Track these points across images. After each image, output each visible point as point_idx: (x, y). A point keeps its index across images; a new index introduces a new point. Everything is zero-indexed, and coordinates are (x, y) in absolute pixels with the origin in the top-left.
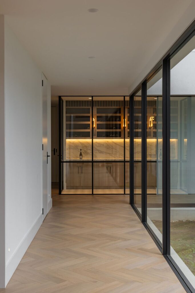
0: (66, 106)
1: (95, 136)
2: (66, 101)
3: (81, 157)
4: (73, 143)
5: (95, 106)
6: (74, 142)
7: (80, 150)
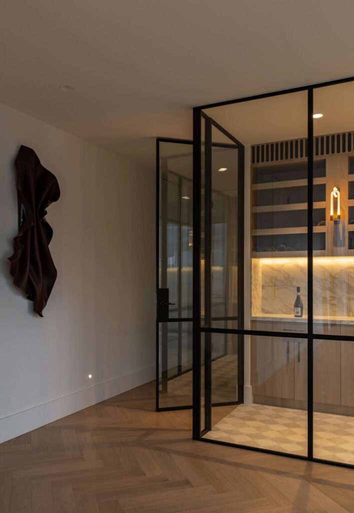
0: (253, 162)
1: (344, 245)
2: (253, 148)
3: (298, 313)
4: (279, 270)
5: (344, 151)
6: (282, 266)
7: (296, 291)
